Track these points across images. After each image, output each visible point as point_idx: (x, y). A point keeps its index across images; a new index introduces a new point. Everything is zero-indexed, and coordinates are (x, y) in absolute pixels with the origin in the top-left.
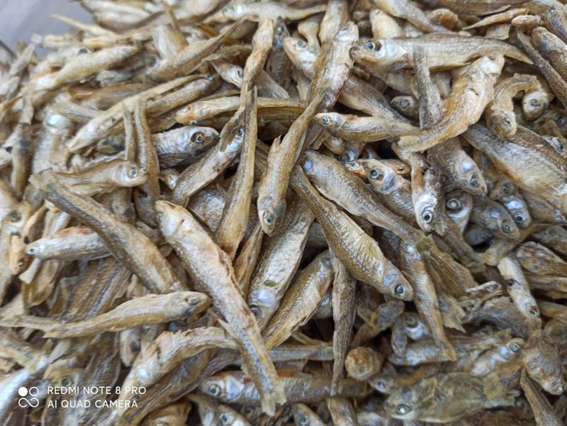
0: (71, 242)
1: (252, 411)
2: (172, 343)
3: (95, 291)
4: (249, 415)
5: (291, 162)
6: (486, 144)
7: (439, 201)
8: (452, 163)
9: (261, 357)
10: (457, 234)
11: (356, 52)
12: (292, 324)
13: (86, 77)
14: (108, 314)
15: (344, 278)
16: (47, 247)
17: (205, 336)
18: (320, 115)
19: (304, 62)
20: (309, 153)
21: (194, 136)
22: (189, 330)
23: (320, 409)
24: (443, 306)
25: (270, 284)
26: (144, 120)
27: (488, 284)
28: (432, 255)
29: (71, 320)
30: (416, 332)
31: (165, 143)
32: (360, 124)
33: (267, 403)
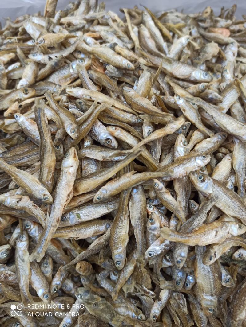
0: (31, 129)
1: (34, 243)
2: (26, 203)
3: (22, 155)
4: (32, 243)
5: (128, 186)
6: (200, 254)
7: (161, 254)
8: (179, 247)
9: (47, 239)
10: (159, 267)
11: (192, 175)
12: (72, 236)
13: (104, 61)
14: (17, 170)
15: (106, 238)
16: (22, 122)
17: (38, 212)
18: (156, 181)
19: (177, 151)
20: (140, 187)
21: (108, 139)
22: (35, 205)
23: (57, 265)
24: (129, 281)
25: (78, 216)
26: (98, 114)
27: (151, 292)
28: (140, 266)
29: (4, 158)
30: (113, 277)
31: (98, 128)
32: (168, 197)
33: (34, 255)
